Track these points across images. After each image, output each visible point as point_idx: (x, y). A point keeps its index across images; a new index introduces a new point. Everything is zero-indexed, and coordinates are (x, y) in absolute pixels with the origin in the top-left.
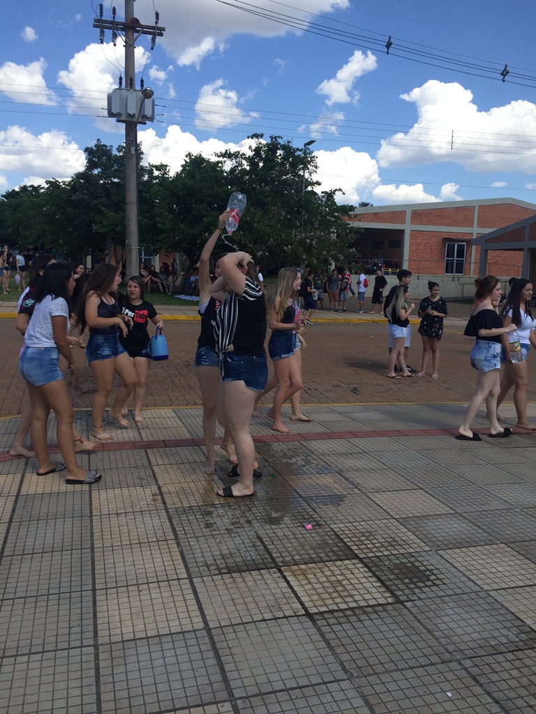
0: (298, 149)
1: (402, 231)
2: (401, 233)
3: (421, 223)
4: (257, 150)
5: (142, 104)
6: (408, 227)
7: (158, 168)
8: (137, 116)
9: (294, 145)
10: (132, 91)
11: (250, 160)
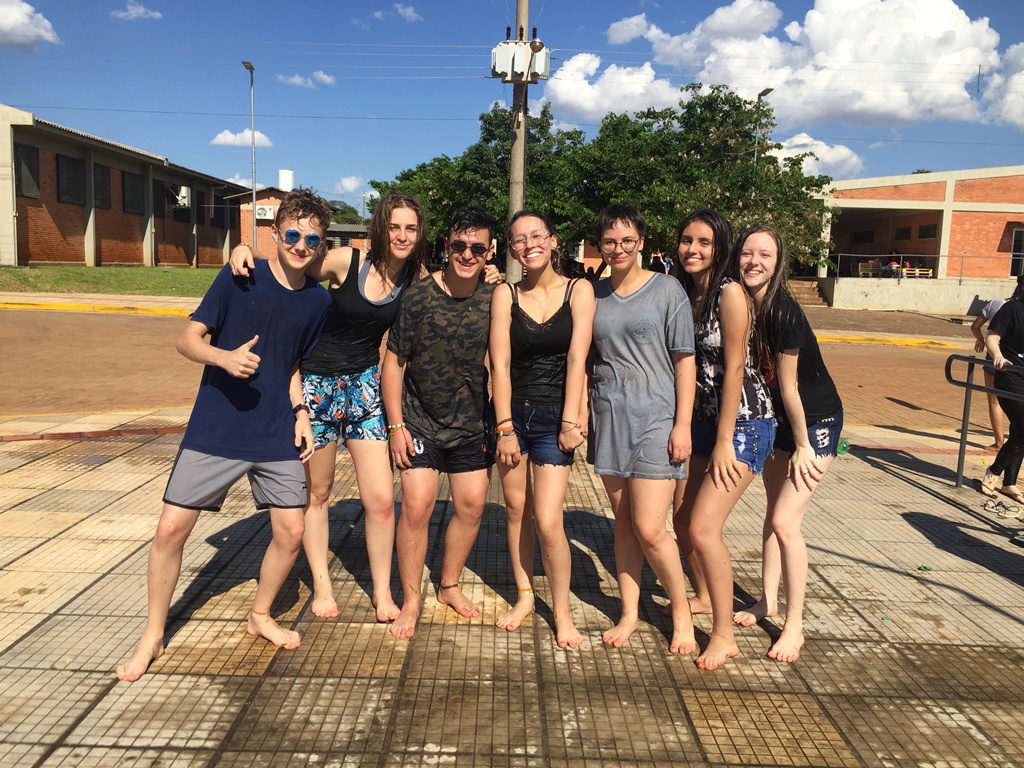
0: (747, 102)
1: (939, 214)
2: (938, 214)
3: (971, 199)
4: (690, 107)
6: (948, 206)
7: (569, 135)
8: (525, 75)
9: (742, 96)
10: (520, 43)
11: (684, 121)
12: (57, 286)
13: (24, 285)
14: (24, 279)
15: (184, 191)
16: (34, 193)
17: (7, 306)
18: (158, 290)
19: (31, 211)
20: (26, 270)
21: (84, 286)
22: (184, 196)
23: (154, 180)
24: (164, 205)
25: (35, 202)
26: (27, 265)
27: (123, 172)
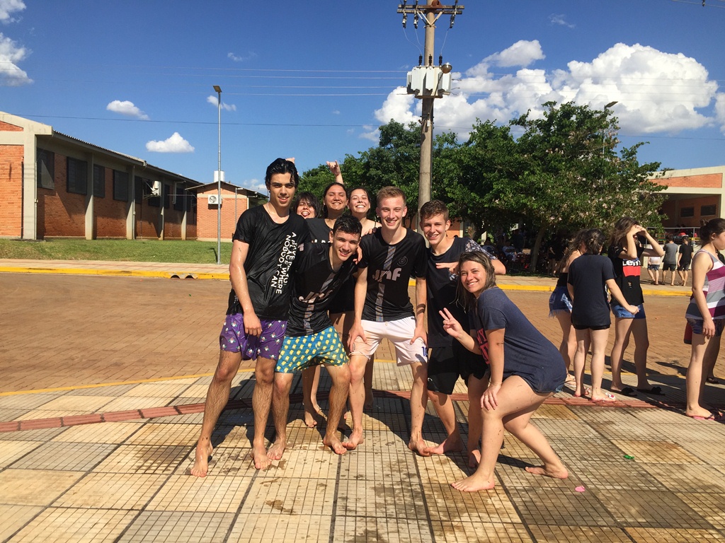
0: (596, 112)
2: (717, 198)
5: (439, 80)
8: (434, 91)
9: (593, 108)
10: (431, 67)
11: (543, 126)
12: (67, 254)
13: (42, 254)
14: (42, 249)
15: (157, 184)
16: (49, 184)
17: (30, 271)
18: (143, 257)
19: (47, 199)
20: (44, 242)
21: (87, 255)
22: (156, 188)
23: (135, 177)
24: (142, 194)
25: (51, 192)
26: (43, 239)
27: (114, 170)
